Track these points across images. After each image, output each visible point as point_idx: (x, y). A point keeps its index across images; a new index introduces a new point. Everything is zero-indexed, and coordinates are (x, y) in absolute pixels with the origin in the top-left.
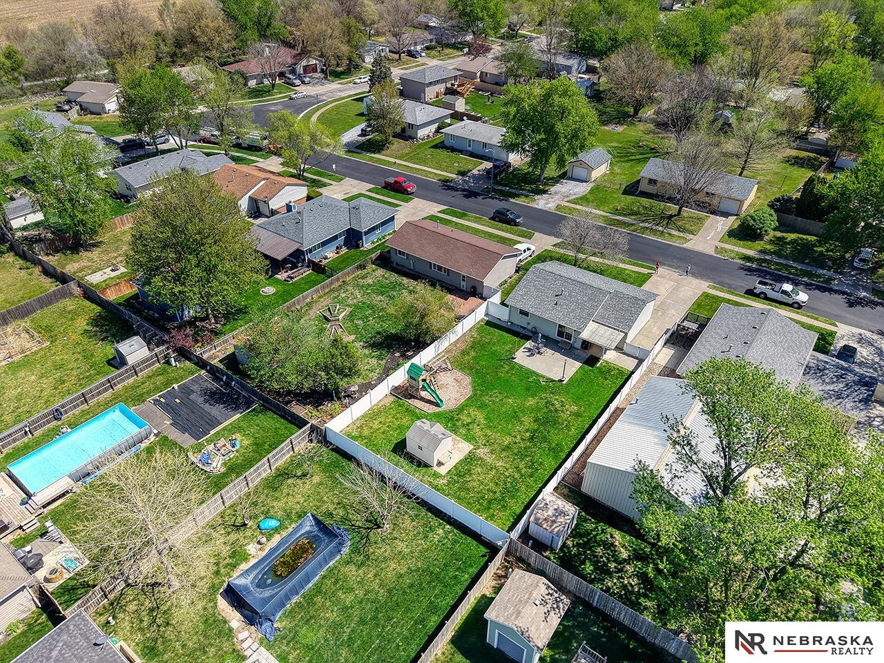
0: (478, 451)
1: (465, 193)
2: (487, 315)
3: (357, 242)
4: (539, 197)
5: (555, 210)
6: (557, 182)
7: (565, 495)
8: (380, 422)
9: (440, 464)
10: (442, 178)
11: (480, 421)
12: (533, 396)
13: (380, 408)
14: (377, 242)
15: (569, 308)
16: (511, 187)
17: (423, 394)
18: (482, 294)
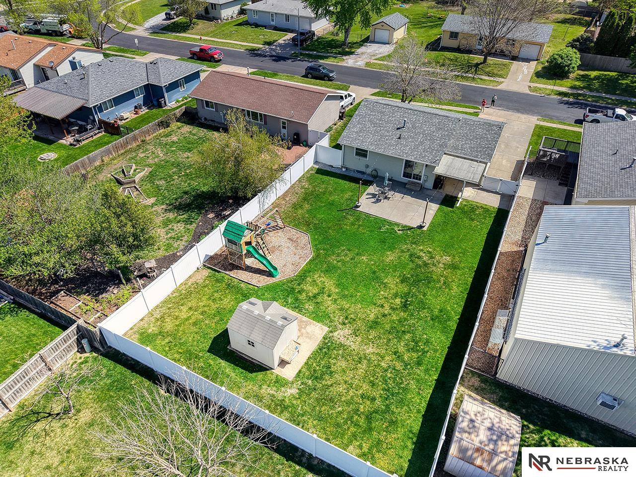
0: (335, 334)
1: (274, 58)
2: (316, 162)
3: (158, 101)
4: (347, 57)
5: (365, 67)
6: (362, 45)
7: (476, 389)
8: (190, 308)
9: (283, 363)
10: (250, 48)
11: (330, 290)
12: (392, 248)
13: (190, 287)
14: (182, 101)
15: (416, 141)
16: (318, 52)
17: (249, 262)
18: (306, 141)
